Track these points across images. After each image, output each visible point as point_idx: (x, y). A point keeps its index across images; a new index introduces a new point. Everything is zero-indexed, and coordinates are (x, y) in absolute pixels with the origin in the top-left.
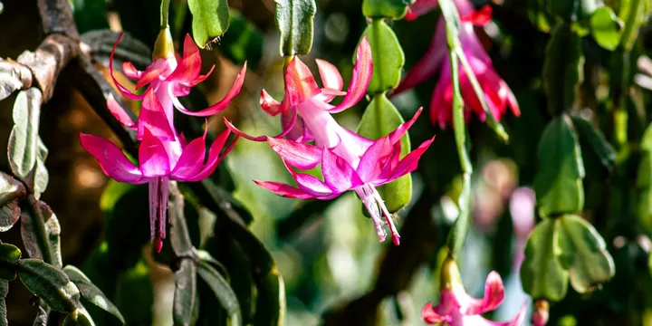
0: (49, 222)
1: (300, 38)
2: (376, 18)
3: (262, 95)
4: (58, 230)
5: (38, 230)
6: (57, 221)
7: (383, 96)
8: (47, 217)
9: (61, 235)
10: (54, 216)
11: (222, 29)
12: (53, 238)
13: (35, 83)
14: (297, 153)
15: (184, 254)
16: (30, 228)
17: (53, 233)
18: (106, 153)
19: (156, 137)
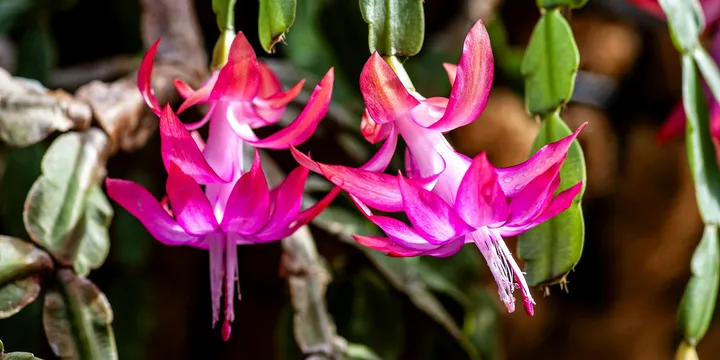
0: (94, 306)
1: (403, 31)
2: (550, 8)
3: (366, 116)
4: (109, 316)
5: (72, 317)
6: (106, 305)
7: (556, 114)
8: (90, 298)
9: (114, 324)
10: (102, 298)
11: (286, 22)
12: (100, 329)
13: (95, 123)
14: (369, 186)
15: (316, 348)
16: (61, 314)
17: (101, 322)
18: (139, 204)
19: (189, 176)
